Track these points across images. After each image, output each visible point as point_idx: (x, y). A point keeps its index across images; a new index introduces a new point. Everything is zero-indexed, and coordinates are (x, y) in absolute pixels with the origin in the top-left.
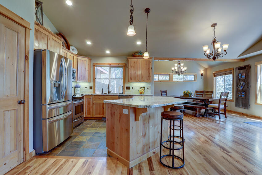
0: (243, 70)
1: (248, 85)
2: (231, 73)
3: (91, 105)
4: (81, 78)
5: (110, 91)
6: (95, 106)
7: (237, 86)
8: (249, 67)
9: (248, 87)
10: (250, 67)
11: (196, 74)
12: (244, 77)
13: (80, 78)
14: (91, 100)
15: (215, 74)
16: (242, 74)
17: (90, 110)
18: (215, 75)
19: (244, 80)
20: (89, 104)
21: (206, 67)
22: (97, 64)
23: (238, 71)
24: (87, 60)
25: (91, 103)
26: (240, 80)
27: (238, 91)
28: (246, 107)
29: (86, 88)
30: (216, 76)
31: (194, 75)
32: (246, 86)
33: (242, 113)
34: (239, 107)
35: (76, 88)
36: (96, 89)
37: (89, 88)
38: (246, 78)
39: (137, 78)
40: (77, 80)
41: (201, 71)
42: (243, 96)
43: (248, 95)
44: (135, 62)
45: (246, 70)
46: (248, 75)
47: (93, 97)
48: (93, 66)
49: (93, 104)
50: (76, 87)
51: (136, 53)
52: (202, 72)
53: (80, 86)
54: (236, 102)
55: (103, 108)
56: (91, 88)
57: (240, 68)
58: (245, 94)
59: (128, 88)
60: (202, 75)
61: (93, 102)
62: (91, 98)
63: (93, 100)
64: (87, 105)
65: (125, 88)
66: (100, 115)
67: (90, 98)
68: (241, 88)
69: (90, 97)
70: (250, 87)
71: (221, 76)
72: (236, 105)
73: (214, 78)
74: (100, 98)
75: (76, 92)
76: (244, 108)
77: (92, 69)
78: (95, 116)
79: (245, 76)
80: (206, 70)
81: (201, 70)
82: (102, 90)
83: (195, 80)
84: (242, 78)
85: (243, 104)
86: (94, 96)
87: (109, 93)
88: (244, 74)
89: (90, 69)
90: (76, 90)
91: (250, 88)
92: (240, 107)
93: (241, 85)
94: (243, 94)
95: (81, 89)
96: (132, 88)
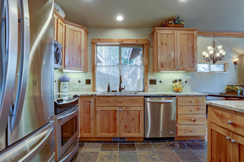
3: (92, 115)
4: (71, 64)
5: (122, 87)
6: (98, 116)
11: (227, 62)
13: (69, 62)
14: (92, 105)
17: (89, 123)
20: (89, 112)
22: (99, 40)
24: (83, 31)
25: (92, 111)
29: (79, 82)
31: (225, 64)
35: (62, 83)
36: (97, 83)
37: (85, 82)
39: (172, 64)
40: (65, 66)
44: (169, 35)
47: (95, 100)
48: (92, 43)
49: (96, 112)
50: (62, 80)
51: (170, 20)
53: (69, 78)
55: (115, 120)
56: (88, 82)
59: (153, 82)
60: (235, 63)
61: (95, 108)
62: (92, 100)
63: (95, 104)
64: (84, 115)
65: (149, 83)
66: (109, 132)
67: (90, 102)
69: (89, 99)
74: (108, 102)
75: (61, 90)
77: (89, 49)
78: (100, 134)
80: (241, 57)
81: (235, 57)
82: (109, 85)
83: (224, 71)
86: (96, 97)
87: (120, 91)
89: (87, 49)
90: (61, 85)
95: (70, 84)
96: (161, 82)
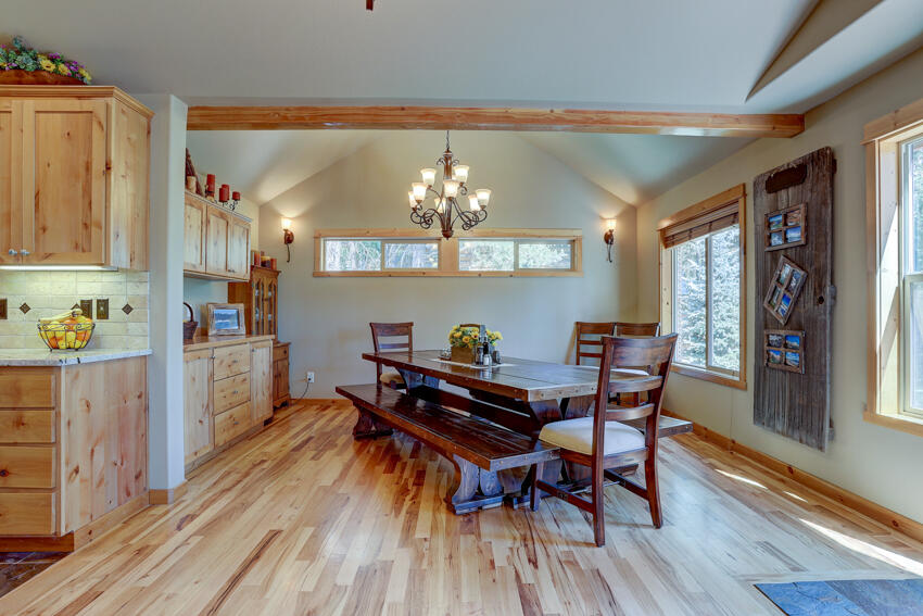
0: (790, 190)
1: (820, 287)
2: (733, 219)
7: (762, 292)
8: (825, 162)
9: (821, 300)
10: (834, 163)
11: (577, 233)
12: (794, 235)
15: (670, 233)
16: (786, 217)
18: (668, 239)
19: (797, 255)
21: (630, 197)
23: (766, 199)
26: (775, 253)
27: (765, 323)
28: (809, 431)
30: (673, 244)
31: (572, 243)
32: (810, 292)
33: (790, 469)
34: (774, 428)
38: (807, 238)
41: (603, 219)
42: (792, 358)
43: (822, 355)
45: (808, 184)
46: (819, 220)
52: (611, 224)
54: (756, 396)
57: (777, 181)
58: (804, 344)
60: (608, 238)
68: (785, 307)
70: (834, 298)
71: (690, 237)
72: (760, 414)
73: (665, 253)
76: (796, 435)
79: (802, 224)
80: (630, 214)
81: (605, 216)
83: (573, 269)
84: (786, 239)
85: (790, 409)
88: (798, 217)
91: (833, 307)
92: (779, 428)
93: (782, 290)
94: (795, 344)
96: (25, 308)
